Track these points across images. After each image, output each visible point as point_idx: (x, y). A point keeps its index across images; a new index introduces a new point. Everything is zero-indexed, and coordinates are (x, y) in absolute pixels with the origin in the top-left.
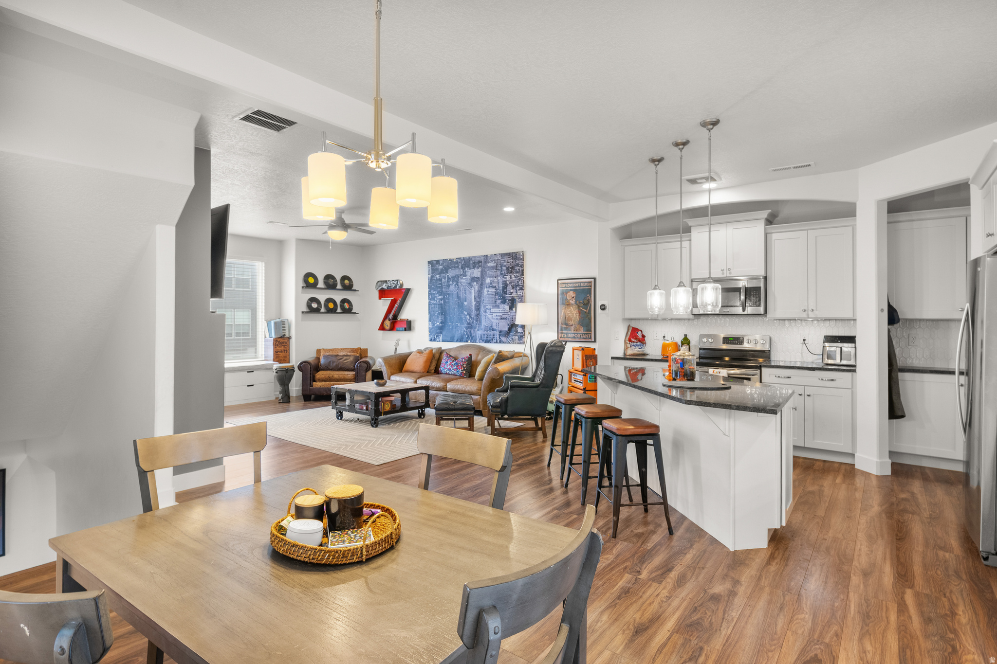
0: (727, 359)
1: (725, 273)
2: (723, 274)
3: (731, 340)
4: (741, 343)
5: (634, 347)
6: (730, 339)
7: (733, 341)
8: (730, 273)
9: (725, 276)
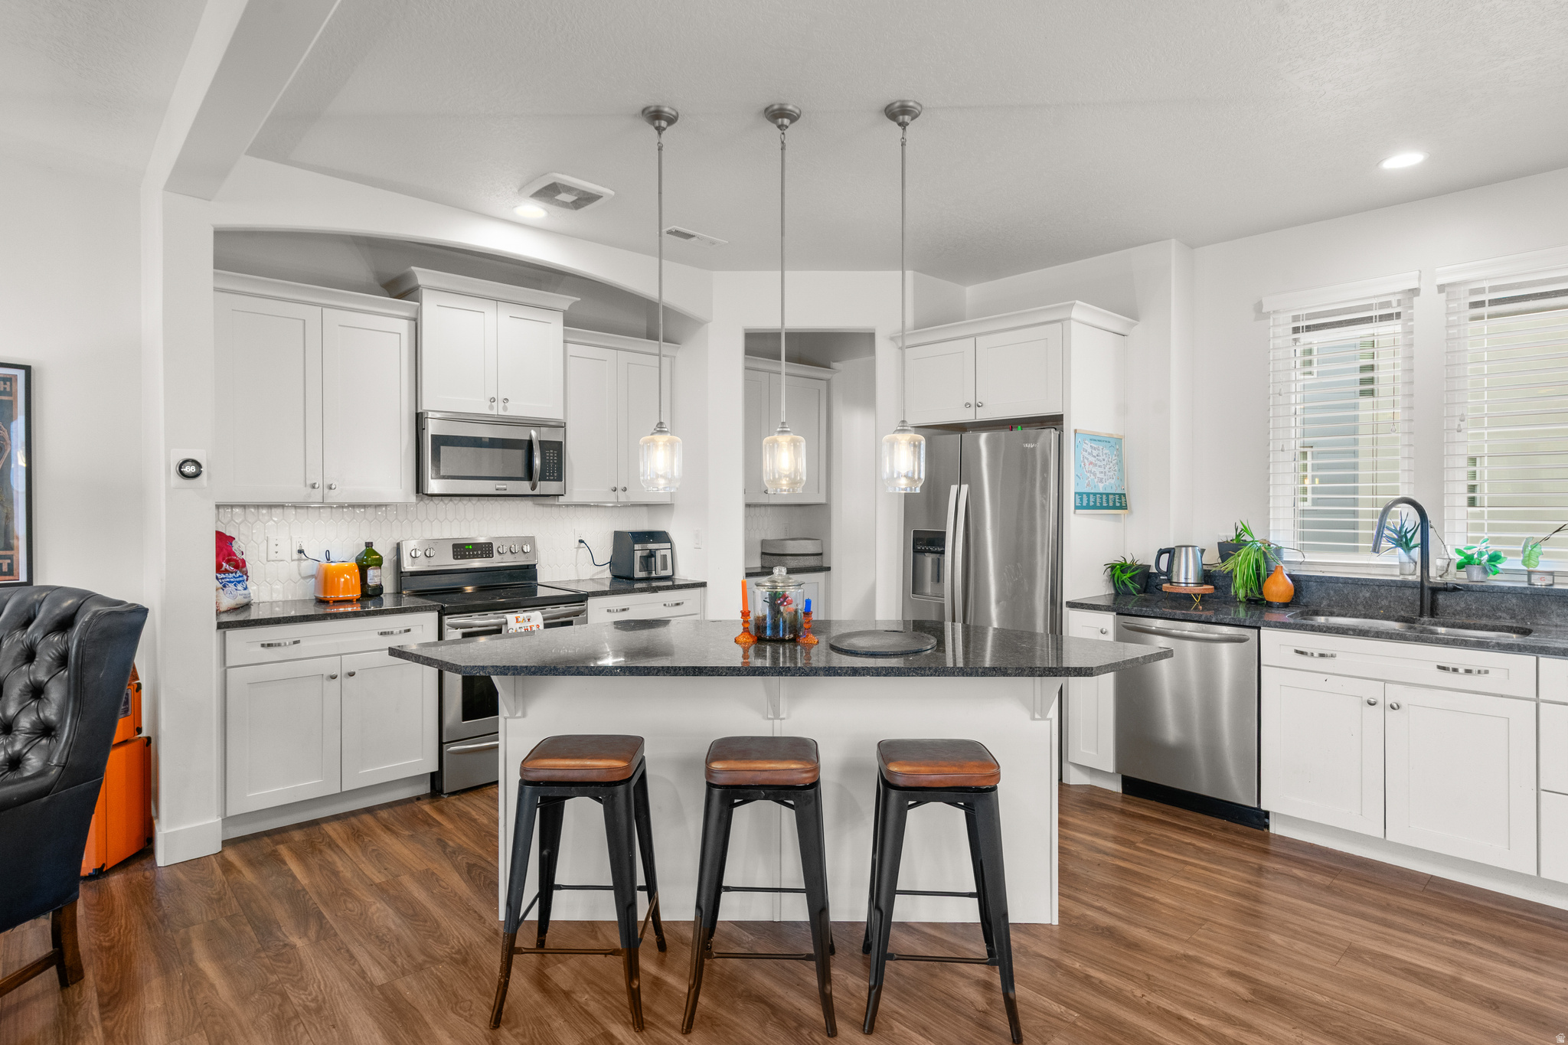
0: (469, 589)
1: (496, 408)
2: (491, 408)
3: (469, 550)
4: (489, 553)
5: (231, 585)
6: (466, 547)
7: (473, 550)
8: (505, 409)
9: (494, 412)
